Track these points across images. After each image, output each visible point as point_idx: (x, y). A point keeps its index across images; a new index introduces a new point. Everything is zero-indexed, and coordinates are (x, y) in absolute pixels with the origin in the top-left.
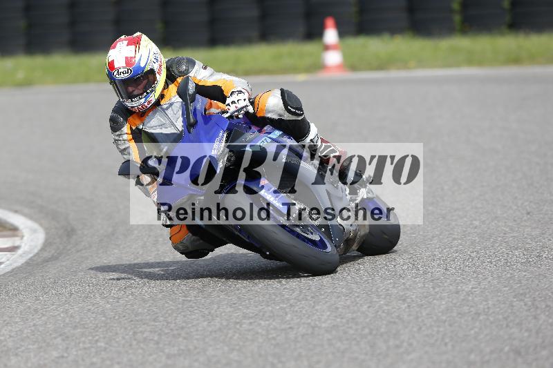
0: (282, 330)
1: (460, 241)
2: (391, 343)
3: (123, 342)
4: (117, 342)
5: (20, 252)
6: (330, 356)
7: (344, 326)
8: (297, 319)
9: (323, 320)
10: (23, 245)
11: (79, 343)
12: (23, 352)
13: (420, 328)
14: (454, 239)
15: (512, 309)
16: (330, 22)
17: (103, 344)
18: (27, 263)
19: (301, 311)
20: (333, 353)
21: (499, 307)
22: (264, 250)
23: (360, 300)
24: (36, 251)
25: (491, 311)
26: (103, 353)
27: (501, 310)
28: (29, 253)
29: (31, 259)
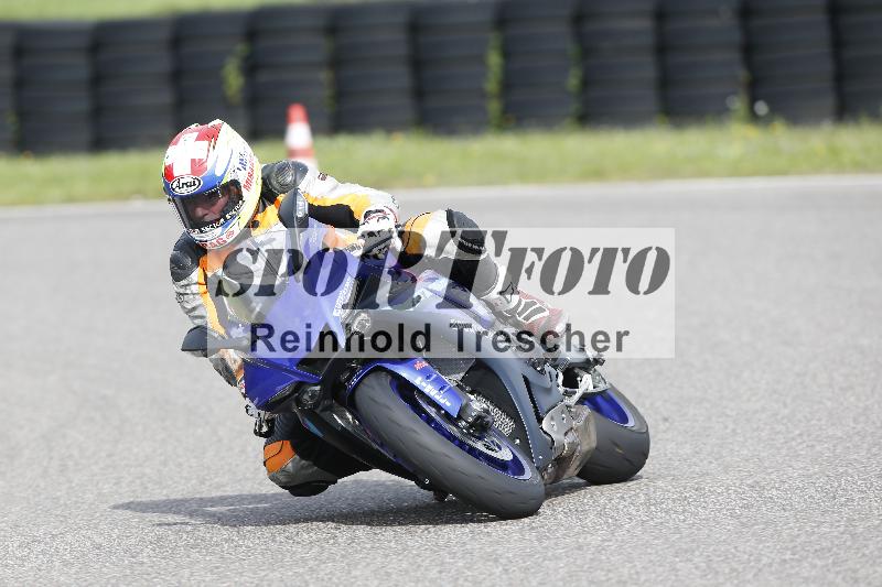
15: (676, 576)
16: (297, 113)
21: (654, 572)
22: (419, 477)
23: (423, 561)
25: (643, 578)
27: (658, 576)
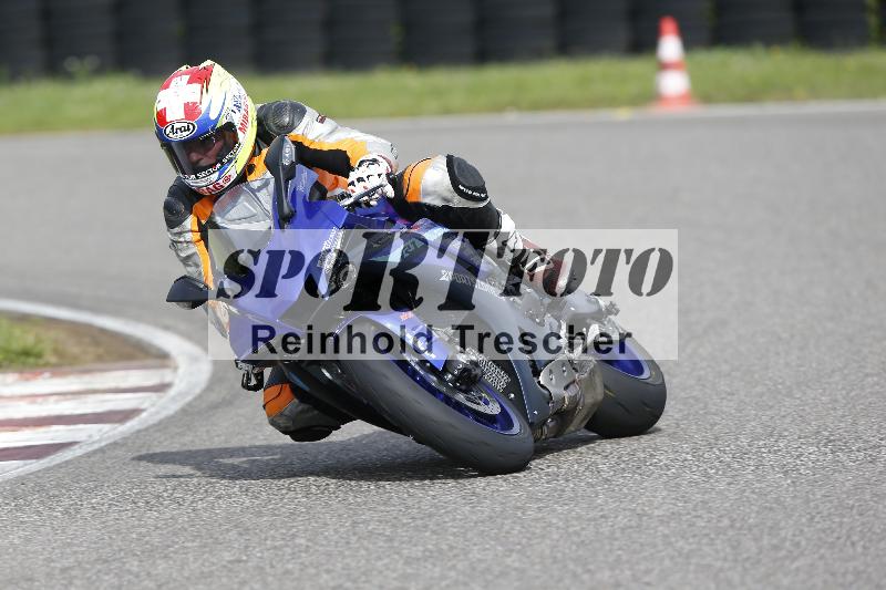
0: (589, 520)
1: (875, 379)
2: (765, 541)
3: (335, 537)
4: (326, 538)
5: (172, 392)
6: (667, 563)
7: (689, 514)
8: (614, 502)
9: (656, 504)
10: (177, 381)
11: (266, 539)
12: (175, 553)
13: (812, 518)
14: (867, 375)
16: (669, 26)
17: (303, 541)
18: (184, 411)
19: (621, 490)
20: (672, 558)
24: (198, 391)
26: (303, 555)
28: (187, 393)
29: (189, 404)
